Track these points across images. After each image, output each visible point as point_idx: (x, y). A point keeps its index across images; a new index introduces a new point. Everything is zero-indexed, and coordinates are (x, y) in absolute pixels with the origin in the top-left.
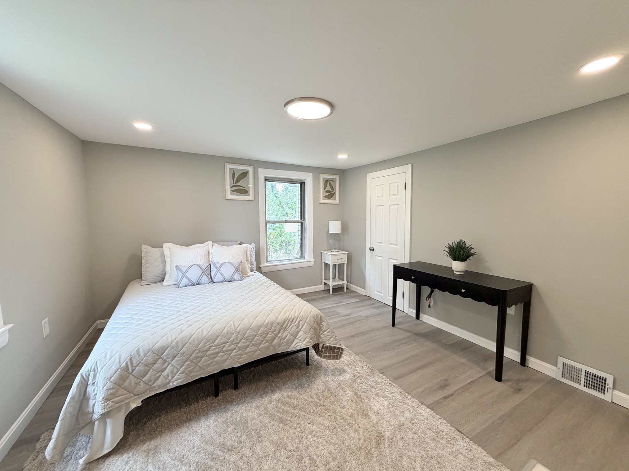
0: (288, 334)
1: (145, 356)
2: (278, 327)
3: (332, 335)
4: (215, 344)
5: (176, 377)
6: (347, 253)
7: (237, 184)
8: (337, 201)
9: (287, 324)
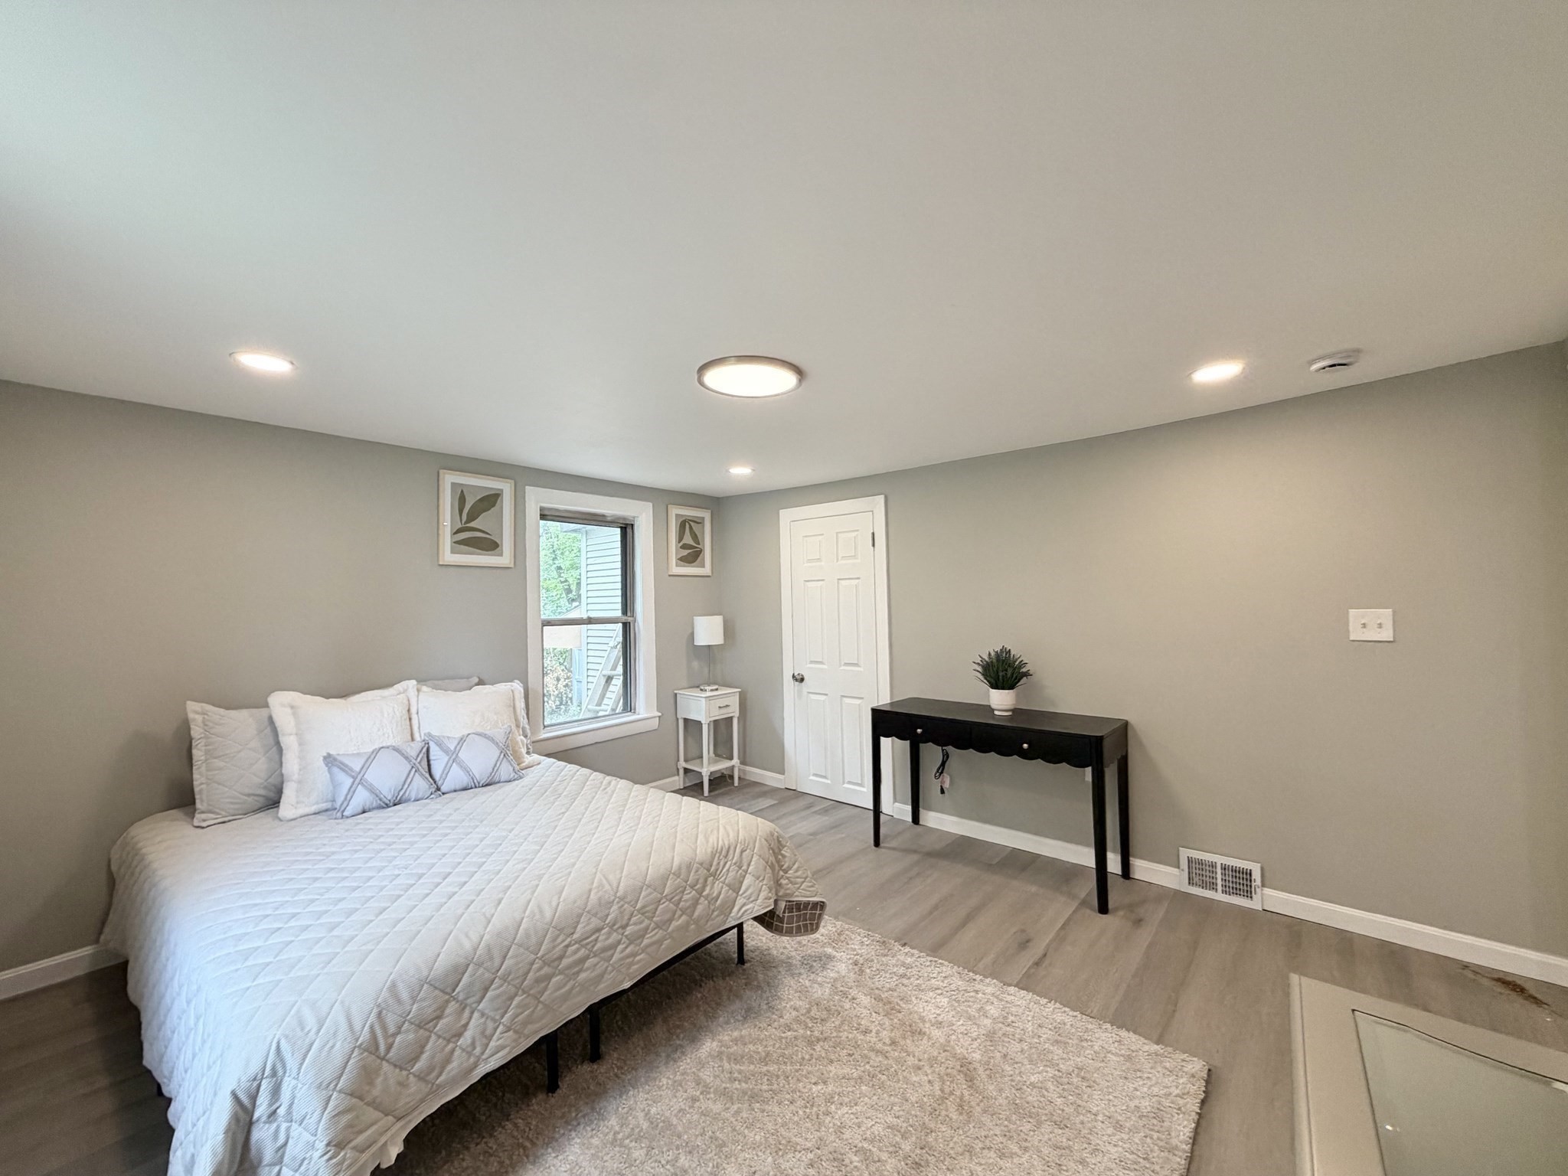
0: (722, 888)
1: (414, 999)
2: (703, 872)
3: (804, 876)
4: (575, 936)
5: (493, 1044)
6: (739, 692)
7: (472, 524)
8: (707, 570)
9: (719, 863)
